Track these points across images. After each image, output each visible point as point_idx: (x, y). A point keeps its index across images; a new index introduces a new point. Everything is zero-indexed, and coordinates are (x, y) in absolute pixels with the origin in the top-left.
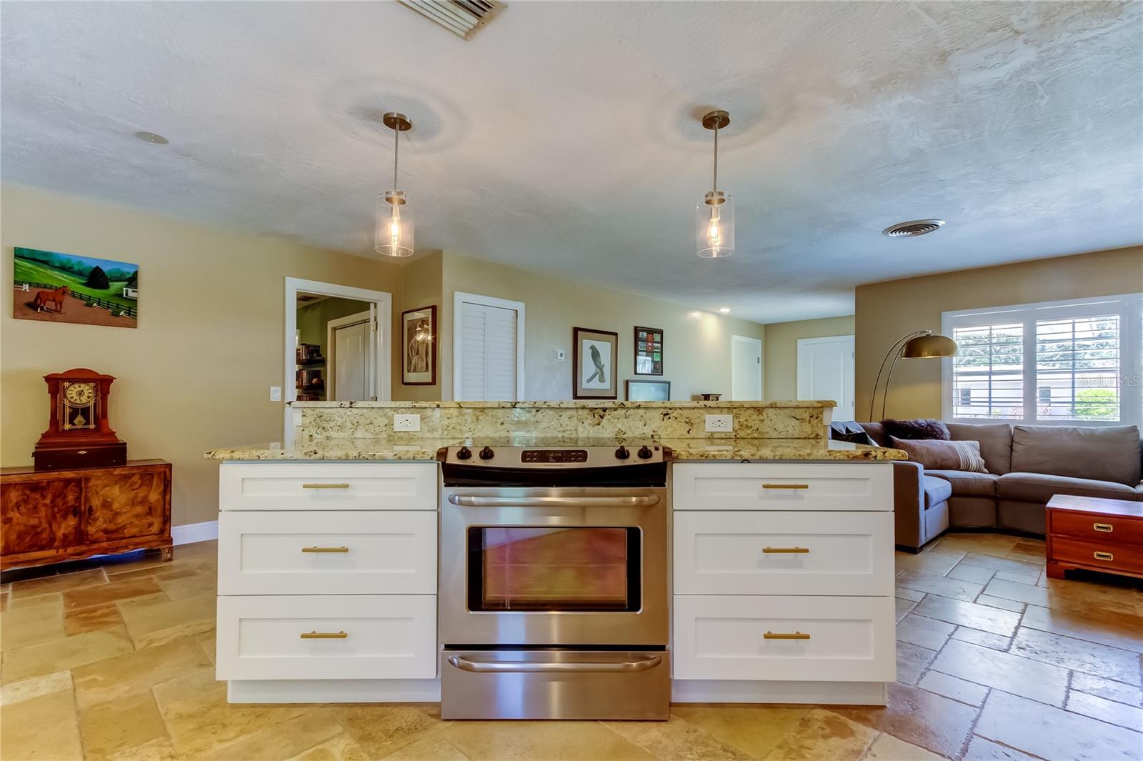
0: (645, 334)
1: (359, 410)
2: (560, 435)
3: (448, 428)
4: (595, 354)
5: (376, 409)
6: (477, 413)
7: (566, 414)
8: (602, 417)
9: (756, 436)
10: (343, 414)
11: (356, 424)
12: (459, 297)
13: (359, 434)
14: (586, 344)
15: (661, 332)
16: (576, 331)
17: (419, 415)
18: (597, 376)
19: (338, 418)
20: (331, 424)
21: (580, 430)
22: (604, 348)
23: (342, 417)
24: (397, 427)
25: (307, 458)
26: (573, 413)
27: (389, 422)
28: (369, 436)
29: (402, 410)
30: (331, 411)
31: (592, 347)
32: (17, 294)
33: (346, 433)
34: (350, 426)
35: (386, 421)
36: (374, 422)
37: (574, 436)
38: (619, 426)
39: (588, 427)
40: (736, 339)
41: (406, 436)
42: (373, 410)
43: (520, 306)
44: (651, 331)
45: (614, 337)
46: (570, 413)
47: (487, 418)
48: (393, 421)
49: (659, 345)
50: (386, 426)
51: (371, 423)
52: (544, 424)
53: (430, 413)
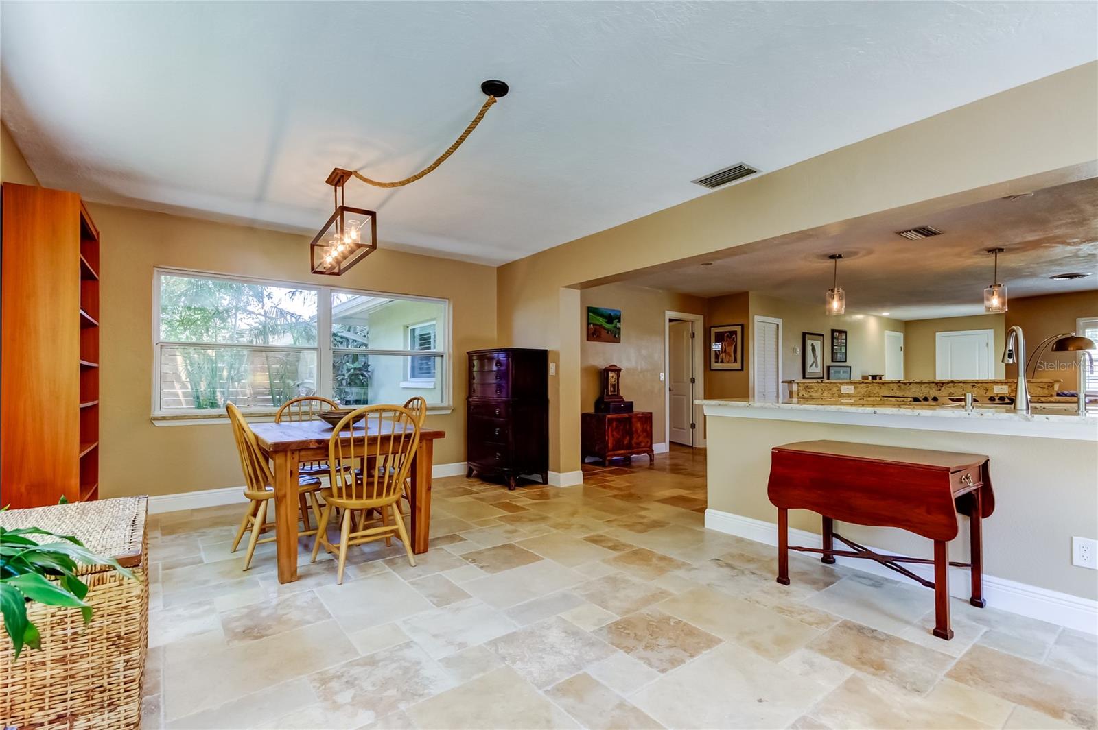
0: (837, 334)
1: (825, 384)
2: (921, 395)
3: (868, 392)
4: (813, 349)
5: (833, 384)
6: (881, 385)
7: (923, 386)
8: (942, 387)
11: (824, 390)
12: (757, 318)
14: (809, 343)
15: (846, 332)
16: (804, 334)
17: (854, 386)
18: (814, 364)
20: (813, 390)
21: (931, 393)
22: (817, 344)
23: (817, 387)
24: (843, 391)
26: (928, 385)
28: (830, 395)
29: (845, 384)
30: (812, 384)
31: (812, 345)
32: (588, 329)
33: (819, 393)
34: (821, 390)
36: (832, 389)
37: (928, 395)
39: (935, 391)
40: (888, 333)
41: (847, 395)
43: (780, 321)
44: (841, 332)
45: (822, 337)
46: (926, 385)
47: (886, 387)
48: (841, 388)
49: (844, 341)
50: (838, 390)
52: (913, 390)
53: (858, 385)
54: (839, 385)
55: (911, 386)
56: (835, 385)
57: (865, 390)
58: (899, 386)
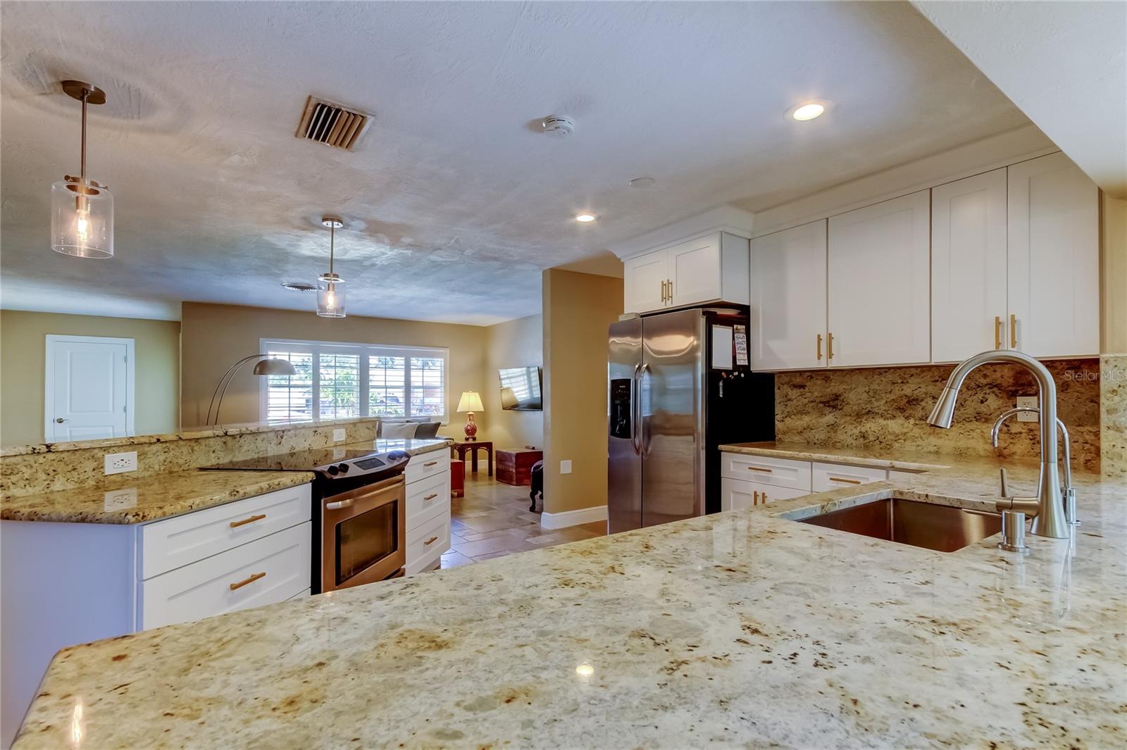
1: (57, 455)
2: (256, 456)
3: (166, 463)
5: (80, 452)
6: (193, 443)
8: (281, 436)
9: (353, 441)
10: (32, 463)
11: (52, 474)
13: (57, 486)
17: (136, 452)
19: (24, 469)
20: (14, 478)
23: (32, 467)
24: (109, 469)
25: (233, 498)
27: (98, 465)
28: (70, 486)
29: (114, 448)
30: (13, 460)
33: (36, 488)
34: (44, 477)
35: (95, 464)
36: (78, 467)
37: (264, 456)
38: (292, 443)
39: (274, 447)
41: (119, 479)
42: (76, 452)
47: (201, 448)
48: (103, 462)
50: (94, 470)
51: (74, 469)
52: (245, 448)
53: (146, 448)
54: (100, 454)
55: (242, 440)
56: (87, 455)
57: (162, 458)
58: (225, 443)
